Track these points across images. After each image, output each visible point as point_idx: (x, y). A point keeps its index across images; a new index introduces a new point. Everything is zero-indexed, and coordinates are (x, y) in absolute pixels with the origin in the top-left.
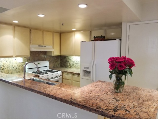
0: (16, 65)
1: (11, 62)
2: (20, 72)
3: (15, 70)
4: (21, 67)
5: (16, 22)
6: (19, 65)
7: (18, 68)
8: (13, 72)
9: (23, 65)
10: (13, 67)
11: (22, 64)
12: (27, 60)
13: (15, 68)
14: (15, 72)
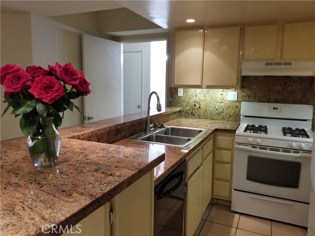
0: (222, 104)
1: (214, 98)
2: (230, 120)
3: (219, 114)
4: (233, 111)
5: (191, 21)
6: (228, 106)
7: (225, 111)
8: (215, 118)
9: (237, 108)
10: (217, 108)
11: (235, 104)
12: (249, 98)
13: (220, 110)
14: (220, 117)
